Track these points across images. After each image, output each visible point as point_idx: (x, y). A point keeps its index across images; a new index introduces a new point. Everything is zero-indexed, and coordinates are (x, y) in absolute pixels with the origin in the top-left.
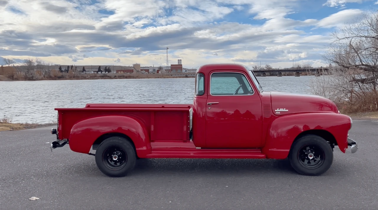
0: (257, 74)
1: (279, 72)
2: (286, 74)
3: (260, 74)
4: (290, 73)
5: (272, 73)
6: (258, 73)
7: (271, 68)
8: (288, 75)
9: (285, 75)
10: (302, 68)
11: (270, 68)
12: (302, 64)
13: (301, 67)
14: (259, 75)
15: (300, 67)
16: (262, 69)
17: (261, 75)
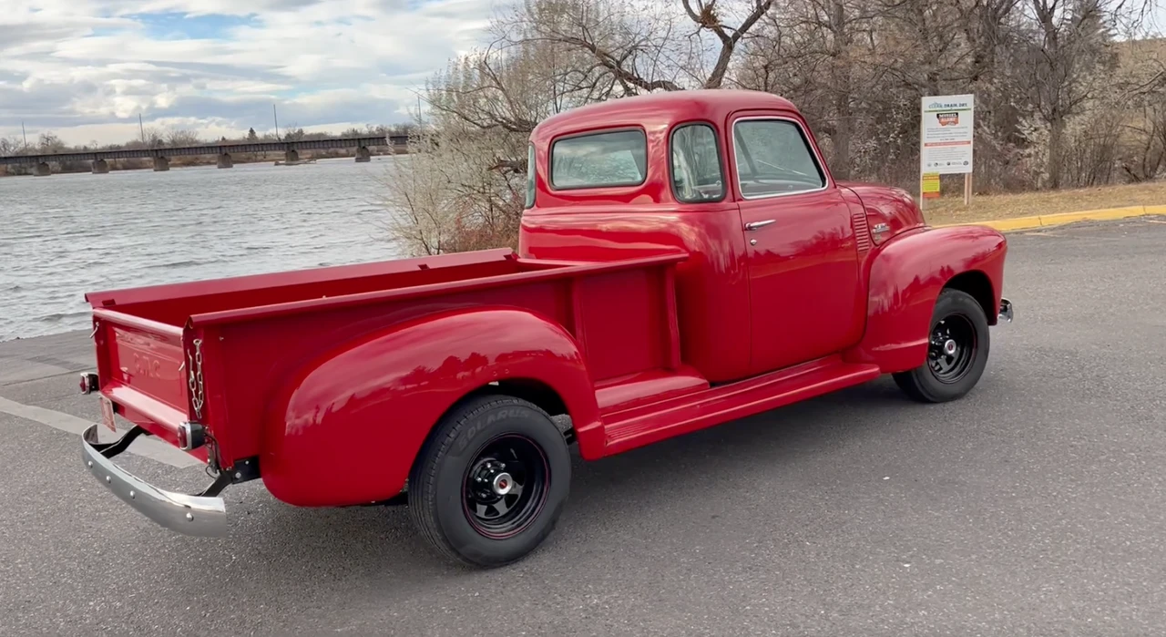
0: (13, 168)
1: (96, 159)
2: (119, 166)
3: (25, 168)
4: (130, 159)
5: (68, 163)
6: (18, 165)
7: (62, 148)
8: (125, 168)
9: (114, 168)
10: (168, 144)
11: (59, 146)
12: (165, 129)
13: (164, 141)
14: (23, 171)
15: (160, 142)
16: (30, 150)
17: (29, 171)
